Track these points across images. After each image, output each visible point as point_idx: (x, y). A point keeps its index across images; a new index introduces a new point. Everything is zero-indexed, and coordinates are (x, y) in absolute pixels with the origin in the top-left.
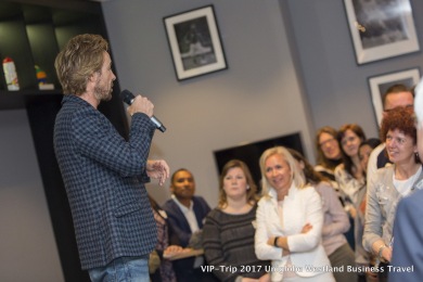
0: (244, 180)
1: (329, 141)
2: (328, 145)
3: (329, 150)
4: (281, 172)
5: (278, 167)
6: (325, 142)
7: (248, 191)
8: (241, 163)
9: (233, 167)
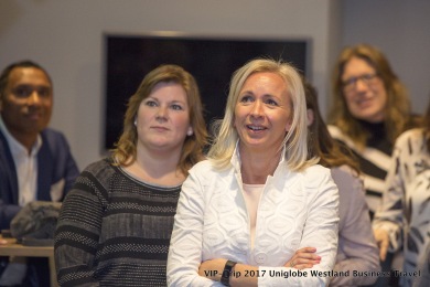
0: (184, 114)
1: (365, 77)
2: (361, 86)
3: (361, 97)
4: (271, 112)
5: (269, 100)
6: (355, 79)
7: (188, 139)
8: (186, 75)
9: (167, 80)
